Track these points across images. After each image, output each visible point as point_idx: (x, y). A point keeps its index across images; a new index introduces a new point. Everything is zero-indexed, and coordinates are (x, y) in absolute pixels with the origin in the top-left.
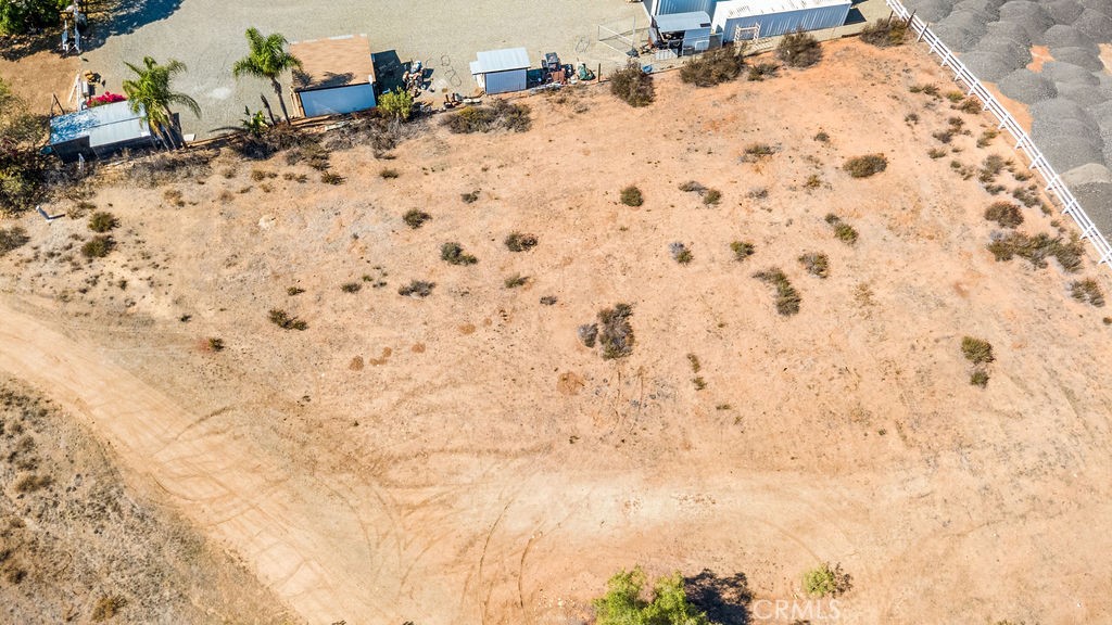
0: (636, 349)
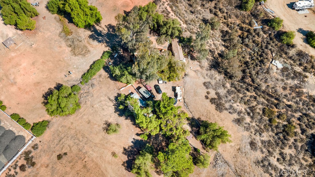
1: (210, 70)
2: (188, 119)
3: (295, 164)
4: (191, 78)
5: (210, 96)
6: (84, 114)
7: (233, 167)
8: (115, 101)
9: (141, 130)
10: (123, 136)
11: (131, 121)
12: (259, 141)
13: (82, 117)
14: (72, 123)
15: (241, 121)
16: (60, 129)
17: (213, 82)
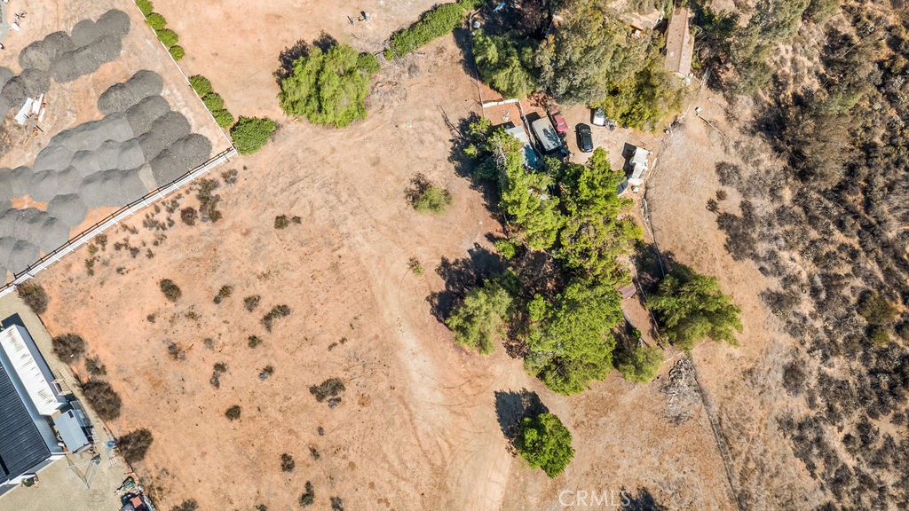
0: (334, 376)
1: (753, 133)
2: (638, 245)
3: (892, 468)
4: (689, 137)
5: (723, 206)
6: (370, 138)
7: (715, 408)
8: (458, 130)
9: (504, 229)
10: (450, 228)
11: (485, 197)
12: (815, 373)
13: (363, 143)
14: (333, 150)
15: (785, 302)
16: (300, 155)
17: (747, 171)
